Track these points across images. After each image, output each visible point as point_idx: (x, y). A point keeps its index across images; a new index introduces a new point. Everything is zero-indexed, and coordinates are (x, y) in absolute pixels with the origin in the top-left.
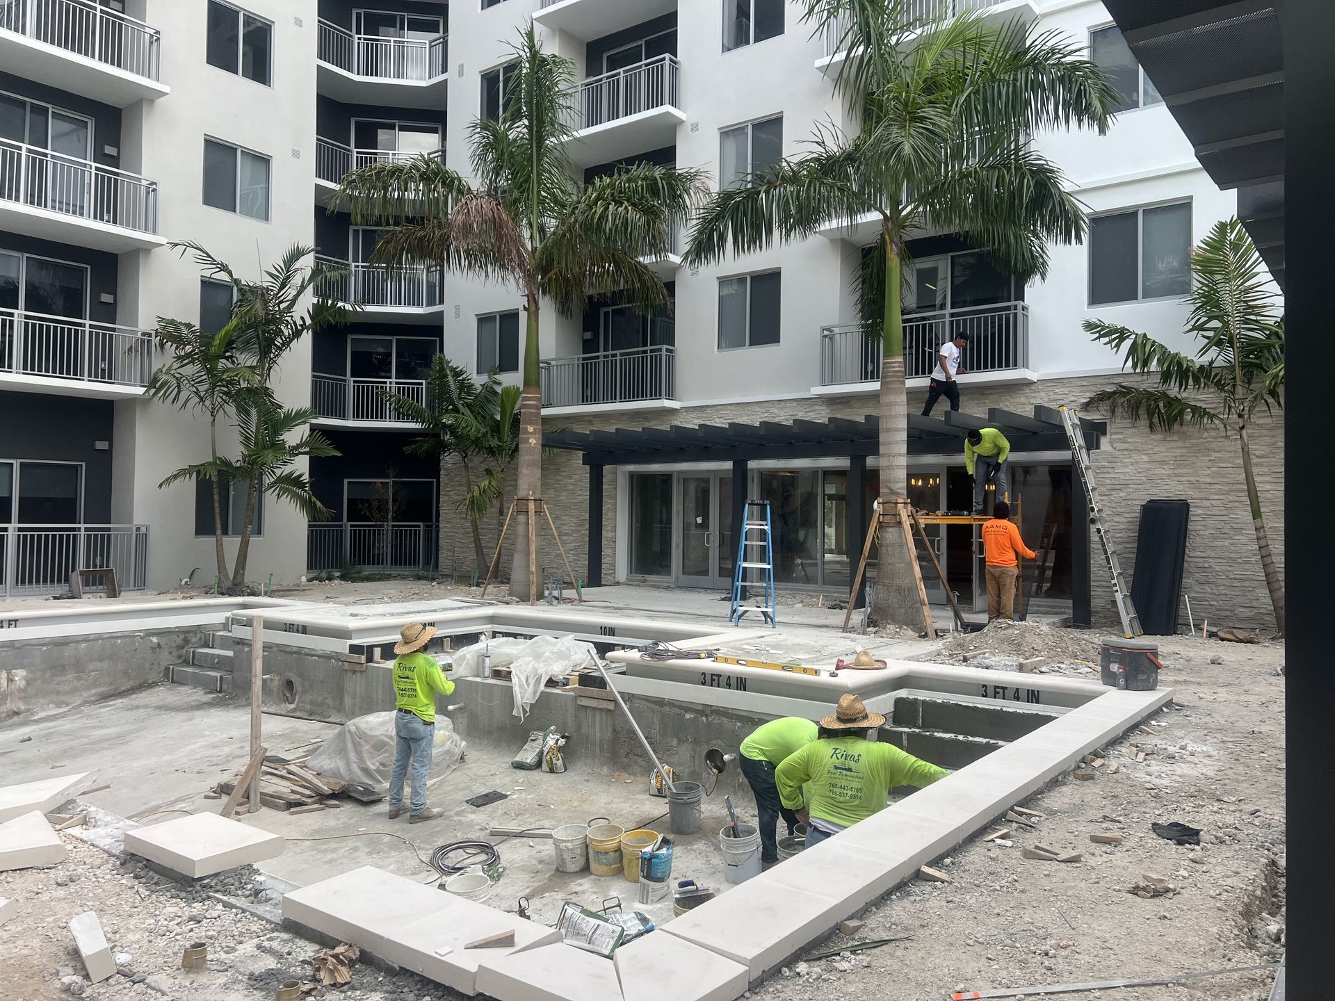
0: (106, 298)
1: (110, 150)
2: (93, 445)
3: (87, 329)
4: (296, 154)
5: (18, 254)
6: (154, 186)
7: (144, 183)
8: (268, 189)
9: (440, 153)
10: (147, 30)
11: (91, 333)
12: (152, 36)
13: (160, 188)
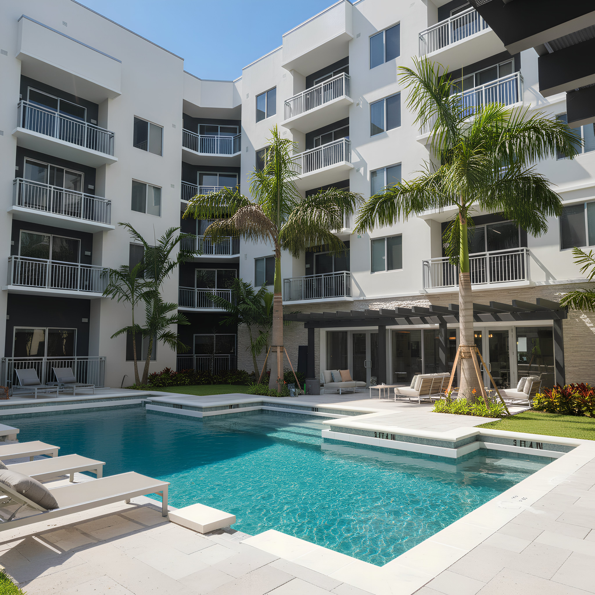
0: (88, 253)
1: (91, 187)
2: (81, 320)
3: (79, 267)
4: (173, 186)
5: (49, 235)
6: (110, 202)
7: (106, 201)
8: (160, 201)
10: (108, 133)
11: (81, 269)
12: (110, 135)
13: (113, 204)
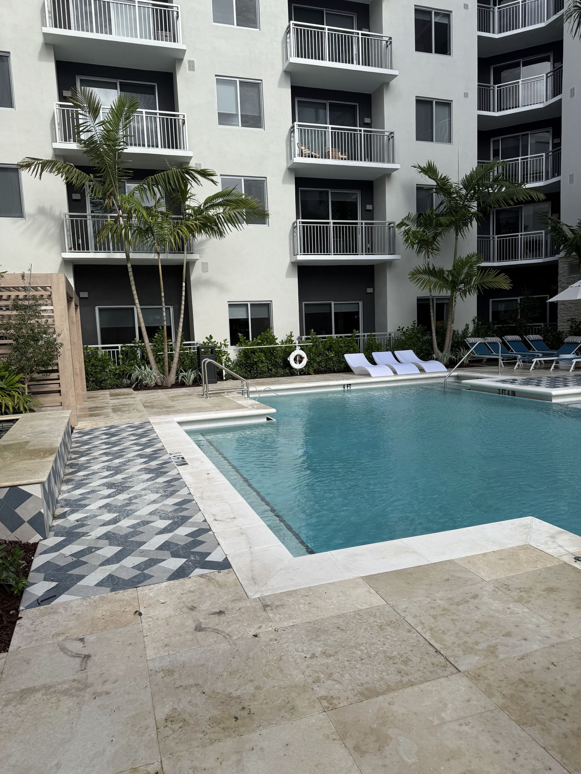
0: (369, 207)
1: (367, 120)
2: (366, 290)
4: (466, 95)
5: (328, 190)
6: (392, 135)
7: (387, 134)
8: (450, 121)
9: (552, 73)
10: (384, 38)
12: (387, 42)
13: (396, 136)
